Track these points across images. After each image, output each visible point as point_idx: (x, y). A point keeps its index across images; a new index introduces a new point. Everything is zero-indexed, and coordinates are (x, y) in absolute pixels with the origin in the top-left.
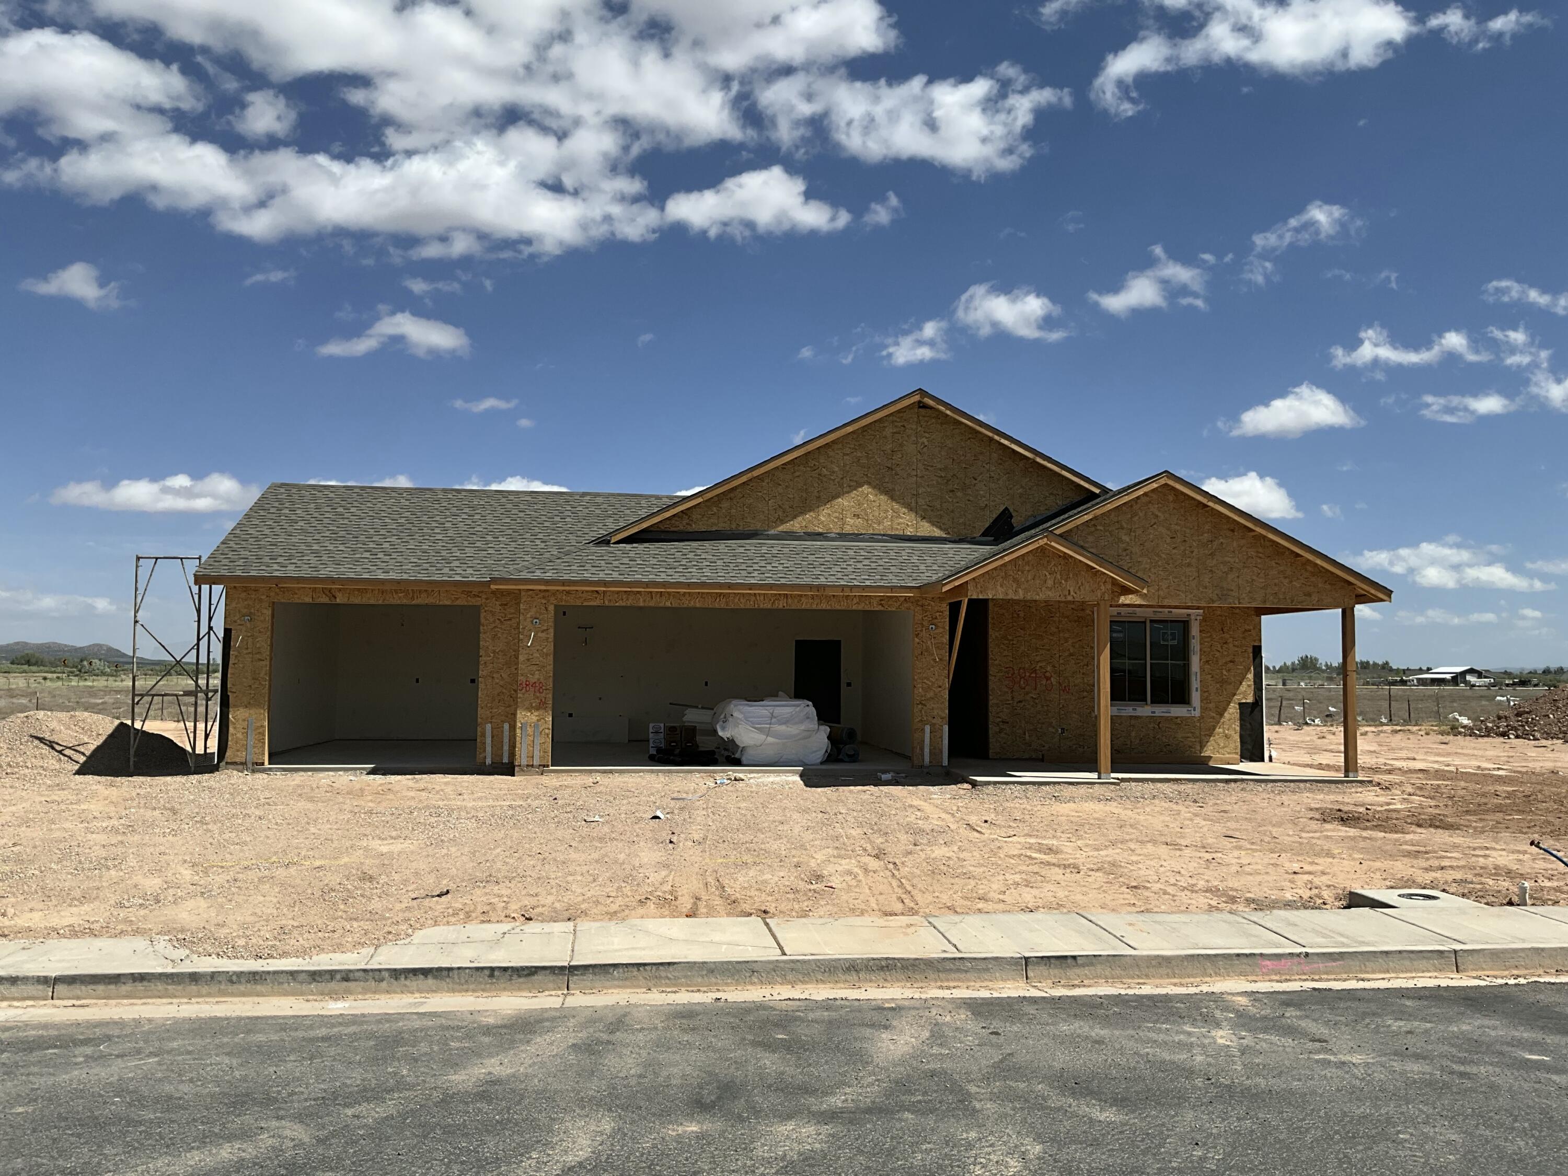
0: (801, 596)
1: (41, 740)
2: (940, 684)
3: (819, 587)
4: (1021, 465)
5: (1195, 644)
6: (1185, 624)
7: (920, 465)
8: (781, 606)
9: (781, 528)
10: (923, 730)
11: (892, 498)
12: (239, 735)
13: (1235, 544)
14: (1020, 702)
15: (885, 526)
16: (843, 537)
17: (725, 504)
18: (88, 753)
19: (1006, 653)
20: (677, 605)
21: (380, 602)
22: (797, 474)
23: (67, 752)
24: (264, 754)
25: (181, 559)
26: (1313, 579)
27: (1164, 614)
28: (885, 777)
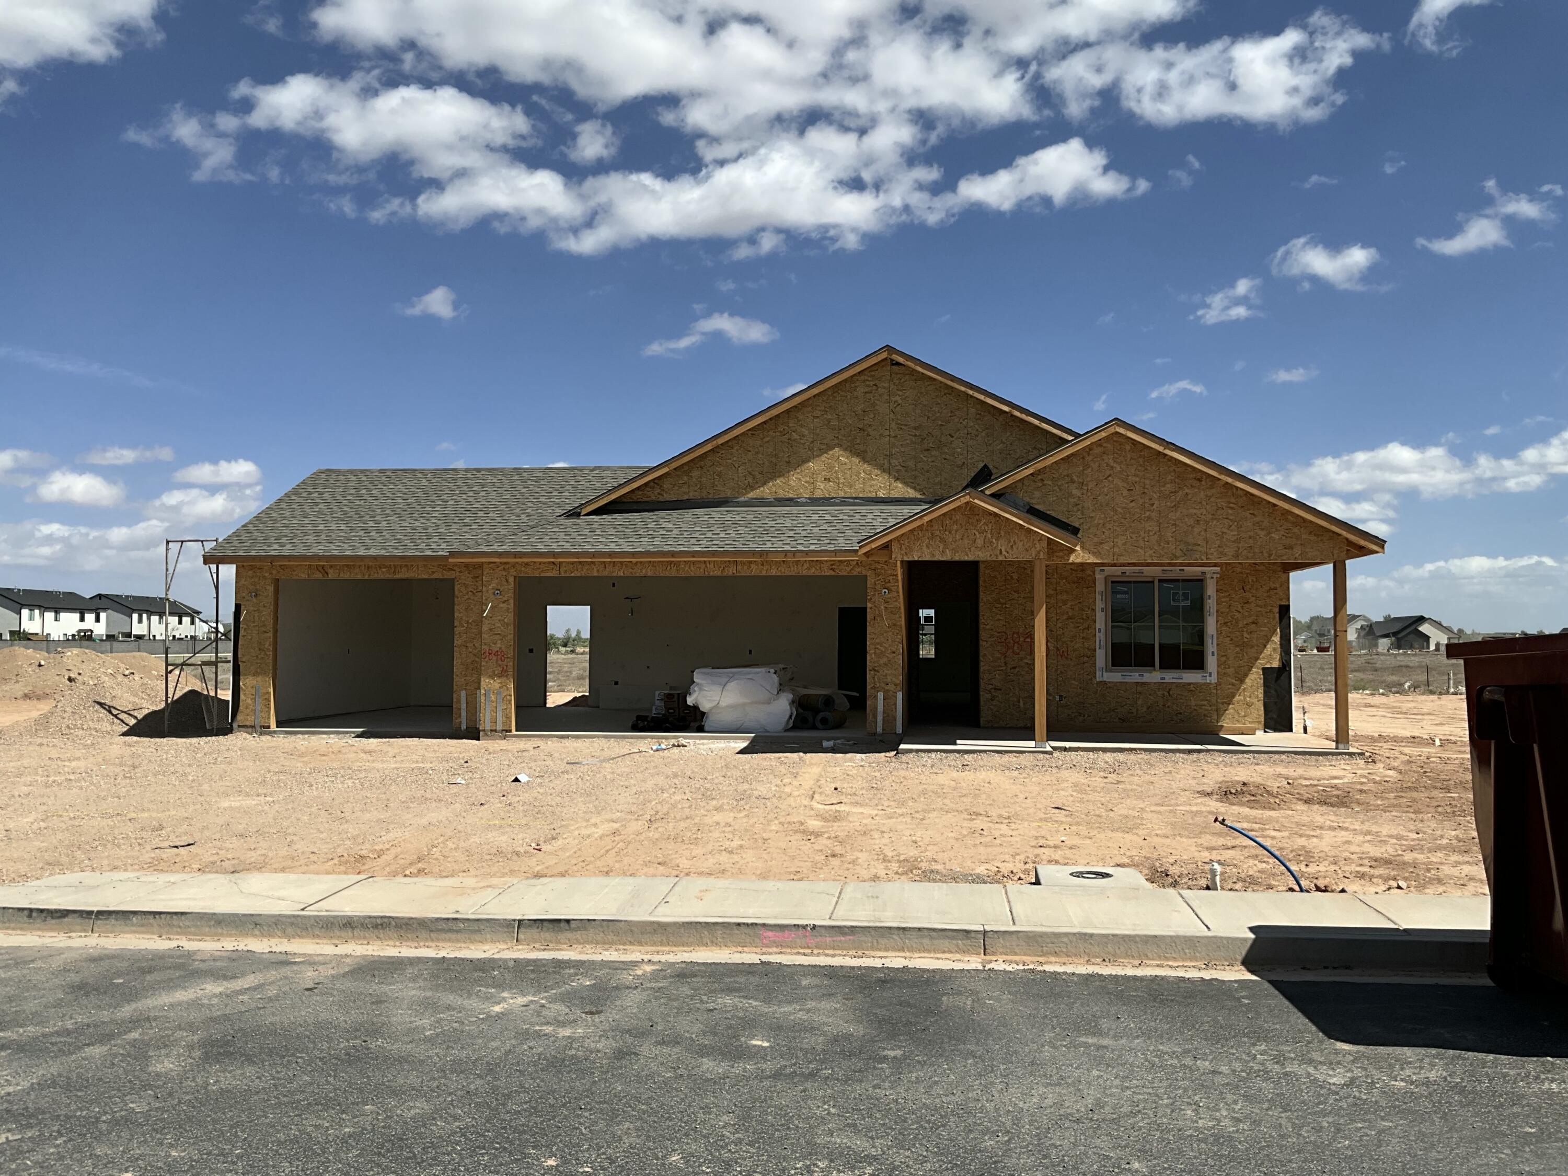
0: (751, 562)
1: (101, 705)
2: (894, 649)
3: (762, 553)
4: (1001, 419)
5: (1211, 604)
6: (1200, 582)
7: (893, 425)
8: (731, 574)
9: (752, 495)
10: (876, 697)
11: (864, 460)
12: (249, 701)
13: (1202, 494)
14: (1014, 668)
15: (858, 489)
16: (814, 501)
17: (695, 473)
18: (140, 717)
19: (998, 617)
20: (629, 574)
21: (366, 577)
22: (767, 439)
23: (122, 716)
24: (269, 718)
25: (202, 541)
26: (1296, 530)
27: (1175, 573)
28: (826, 744)
